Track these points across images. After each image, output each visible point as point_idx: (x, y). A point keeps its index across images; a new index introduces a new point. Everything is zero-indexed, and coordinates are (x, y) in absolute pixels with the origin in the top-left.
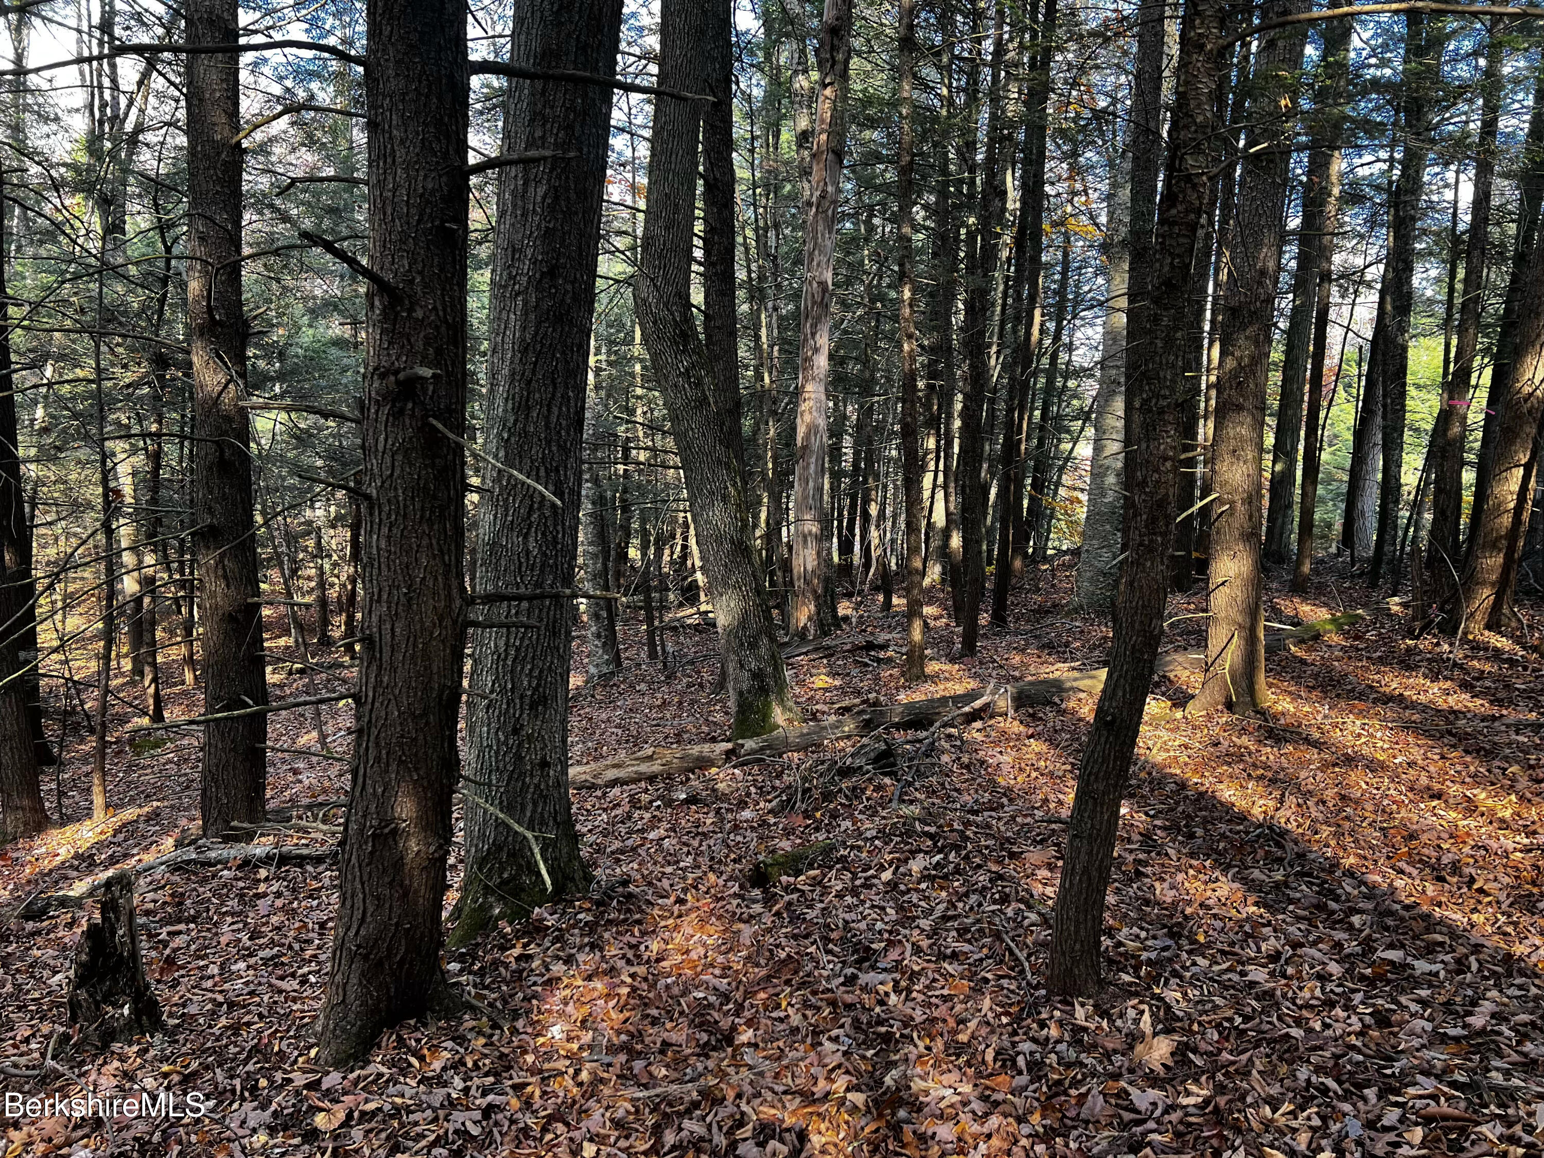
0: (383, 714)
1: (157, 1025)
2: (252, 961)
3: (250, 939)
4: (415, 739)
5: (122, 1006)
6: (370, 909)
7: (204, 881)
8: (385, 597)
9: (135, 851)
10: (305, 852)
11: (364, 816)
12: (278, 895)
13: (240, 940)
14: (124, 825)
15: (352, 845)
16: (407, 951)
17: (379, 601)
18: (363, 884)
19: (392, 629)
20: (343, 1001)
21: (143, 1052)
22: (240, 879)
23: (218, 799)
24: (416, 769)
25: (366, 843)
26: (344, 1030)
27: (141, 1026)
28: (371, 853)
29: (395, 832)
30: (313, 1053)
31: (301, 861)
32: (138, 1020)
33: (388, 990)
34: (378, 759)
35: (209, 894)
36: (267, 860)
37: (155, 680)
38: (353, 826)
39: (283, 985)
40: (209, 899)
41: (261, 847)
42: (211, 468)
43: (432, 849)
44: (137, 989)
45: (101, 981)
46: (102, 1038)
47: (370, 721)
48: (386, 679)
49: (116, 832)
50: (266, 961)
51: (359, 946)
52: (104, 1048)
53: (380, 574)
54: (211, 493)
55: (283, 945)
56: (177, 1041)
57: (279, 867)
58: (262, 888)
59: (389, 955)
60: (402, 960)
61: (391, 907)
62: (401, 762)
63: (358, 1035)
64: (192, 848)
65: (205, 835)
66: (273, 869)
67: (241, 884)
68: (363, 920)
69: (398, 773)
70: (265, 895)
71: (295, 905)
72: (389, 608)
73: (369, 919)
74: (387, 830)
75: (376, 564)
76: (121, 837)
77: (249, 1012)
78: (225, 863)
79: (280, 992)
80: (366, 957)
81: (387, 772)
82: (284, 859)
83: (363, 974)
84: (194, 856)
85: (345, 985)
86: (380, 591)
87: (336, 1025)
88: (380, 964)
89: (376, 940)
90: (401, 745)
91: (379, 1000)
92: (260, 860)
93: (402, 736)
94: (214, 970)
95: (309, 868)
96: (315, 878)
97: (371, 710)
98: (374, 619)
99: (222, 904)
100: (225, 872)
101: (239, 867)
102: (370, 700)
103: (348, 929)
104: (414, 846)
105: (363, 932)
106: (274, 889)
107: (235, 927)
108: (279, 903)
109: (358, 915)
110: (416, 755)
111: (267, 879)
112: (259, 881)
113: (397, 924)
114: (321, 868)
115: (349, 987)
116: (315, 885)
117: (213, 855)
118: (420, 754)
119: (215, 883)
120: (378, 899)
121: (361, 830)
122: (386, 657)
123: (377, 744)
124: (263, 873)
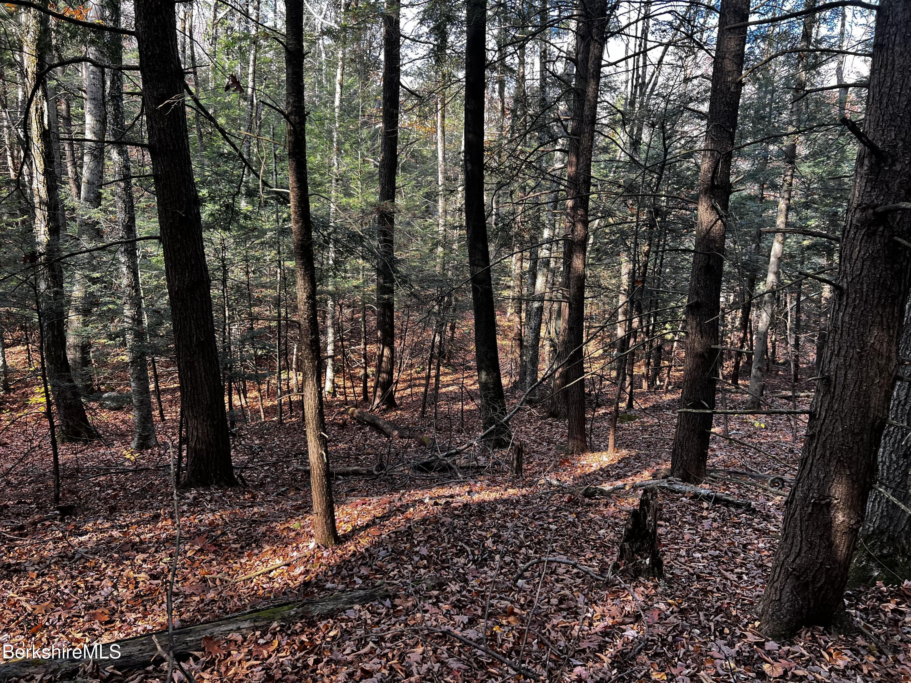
0: (831, 428)
1: (661, 575)
2: (705, 554)
3: (701, 541)
4: (852, 448)
5: (646, 558)
6: (805, 549)
7: (672, 501)
8: (843, 353)
9: (630, 474)
10: (731, 499)
11: (808, 490)
12: (714, 520)
13: (694, 540)
14: (623, 459)
15: (796, 506)
16: (825, 583)
17: (838, 355)
18: (802, 532)
19: (845, 375)
20: (779, 600)
21: (655, 587)
22: (692, 505)
23: (682, 457)
24: (849, 468)
25: (808, 507)
26: (778, 618)
27: (654, 572)
28: (810, 513)
29: (829, 504)
30: (757, 624)
31: (728, 503)
32: (653, 569)
33: (809, 603)
34: (823, 456)
35: (675, 508)
36: (708, 498)
37: (631, 384)
38: (799, 494)
39: (727, 574)
40: (676, 512)
41: (704, 489)
42: (701, 269)
43: (853, 522)
44: (654, 551)
45: (636, 541)
46: (635, 572)
47: (820, 431)
48: (836, 406)
49: (619, 462)
50: (714, 557)
51: (794, 570)
52: (635, 578)
53: (841, 338)
54: (699, 283)
55: (721, 551)
56: (672, 588)
57: (714, 503)
58: (705, 513)
59: (813, 582)
60: (821, 588)
61: (819, 552)
62: (839, 461)
63: (788, 623)
64: (665, 480)
65: (672, 475)
66: (711, 504)
67: (693, 508)
68: (798, 555)
69: (836, 467)
70: (707, 518)
71: (725, 529)
72: (845, 360)
73: (803, 555)
74: (823, 502)
75: (839, 332)
76: (622, 465)
77: (710, 585)
78: (684, 493)
79: (727, 579)
80: (798, 578)
81: (828, 465)
82: (718, 500)
83: (794, 587)
84: (666, 485)
85: (781, 590)
86: (840, 349)
87: (774, 613)
88: (806, 585)
89: (806, 569)
90: (841, 450)
91: (802, 607)
92: (703, 496)
93: (843, 445)
94: (683, 553)
95: (732, 509)
96: (736, 516)
97: (822, 424)
98: (833, 366)
99: (683, 516)
100: (684, 499)
101: (691, 498)
102: (823, 417)
103: (787, 557)
104: (840, 517)
105: (798, 561)
106: (712, 515)
107: (691, 531)
108: (715, 525)
109: (796, 550)
110: (851, 458)
111: (707, 509)
112: (703, 508)
113: (821, 563)
114: (739, 511)
115: (784, 592)
116: (736, 520)
117: (677, 487)
118: (854, 459)
119: (679, 503)
120: (811, 544)
121: (805, 498)
122: (838, 391)
123: (824, 446)
124: (705, 505)
